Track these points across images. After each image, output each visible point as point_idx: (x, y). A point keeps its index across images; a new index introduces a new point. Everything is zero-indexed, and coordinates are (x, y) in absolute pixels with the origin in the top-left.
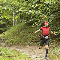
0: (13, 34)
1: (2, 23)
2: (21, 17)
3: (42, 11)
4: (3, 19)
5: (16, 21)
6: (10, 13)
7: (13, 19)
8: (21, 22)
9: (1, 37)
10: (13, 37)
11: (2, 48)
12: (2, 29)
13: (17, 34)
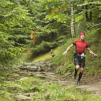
1: (49, 31)
2: (89, 18)
4: (50, 22)
5: (79, 25)
6: (65, 9)
7: (73, 23)
8: (88, 29)
11: (50, 84)
12: (48, 43)
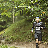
0: (13, 31)
2: (21, 14)
3: (41, 7)
4: (3, 16)
5: (16, 18)
6: (10, 10)
7: (13, 16)
8: (21, 19)
9: (2, 34)
10: (13, 34)
12: (2, 26)
13: (18, 31)
